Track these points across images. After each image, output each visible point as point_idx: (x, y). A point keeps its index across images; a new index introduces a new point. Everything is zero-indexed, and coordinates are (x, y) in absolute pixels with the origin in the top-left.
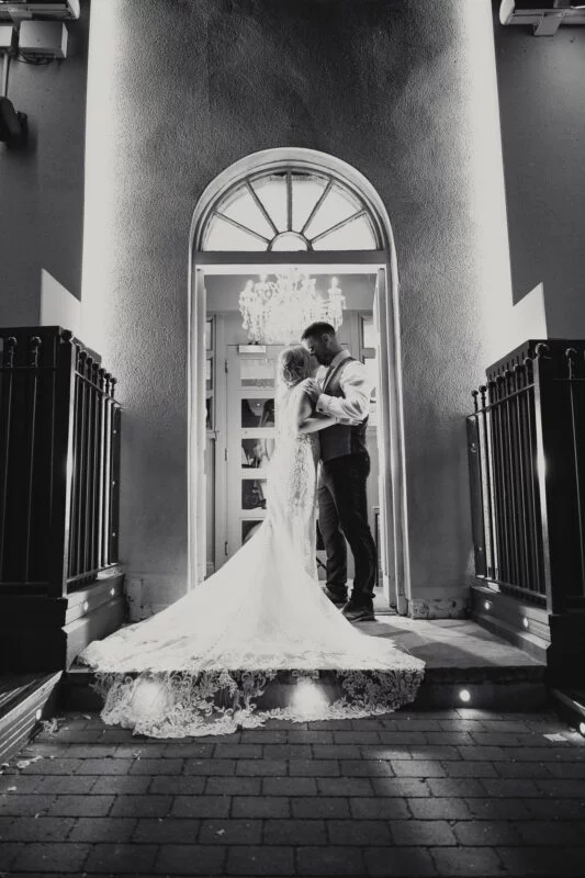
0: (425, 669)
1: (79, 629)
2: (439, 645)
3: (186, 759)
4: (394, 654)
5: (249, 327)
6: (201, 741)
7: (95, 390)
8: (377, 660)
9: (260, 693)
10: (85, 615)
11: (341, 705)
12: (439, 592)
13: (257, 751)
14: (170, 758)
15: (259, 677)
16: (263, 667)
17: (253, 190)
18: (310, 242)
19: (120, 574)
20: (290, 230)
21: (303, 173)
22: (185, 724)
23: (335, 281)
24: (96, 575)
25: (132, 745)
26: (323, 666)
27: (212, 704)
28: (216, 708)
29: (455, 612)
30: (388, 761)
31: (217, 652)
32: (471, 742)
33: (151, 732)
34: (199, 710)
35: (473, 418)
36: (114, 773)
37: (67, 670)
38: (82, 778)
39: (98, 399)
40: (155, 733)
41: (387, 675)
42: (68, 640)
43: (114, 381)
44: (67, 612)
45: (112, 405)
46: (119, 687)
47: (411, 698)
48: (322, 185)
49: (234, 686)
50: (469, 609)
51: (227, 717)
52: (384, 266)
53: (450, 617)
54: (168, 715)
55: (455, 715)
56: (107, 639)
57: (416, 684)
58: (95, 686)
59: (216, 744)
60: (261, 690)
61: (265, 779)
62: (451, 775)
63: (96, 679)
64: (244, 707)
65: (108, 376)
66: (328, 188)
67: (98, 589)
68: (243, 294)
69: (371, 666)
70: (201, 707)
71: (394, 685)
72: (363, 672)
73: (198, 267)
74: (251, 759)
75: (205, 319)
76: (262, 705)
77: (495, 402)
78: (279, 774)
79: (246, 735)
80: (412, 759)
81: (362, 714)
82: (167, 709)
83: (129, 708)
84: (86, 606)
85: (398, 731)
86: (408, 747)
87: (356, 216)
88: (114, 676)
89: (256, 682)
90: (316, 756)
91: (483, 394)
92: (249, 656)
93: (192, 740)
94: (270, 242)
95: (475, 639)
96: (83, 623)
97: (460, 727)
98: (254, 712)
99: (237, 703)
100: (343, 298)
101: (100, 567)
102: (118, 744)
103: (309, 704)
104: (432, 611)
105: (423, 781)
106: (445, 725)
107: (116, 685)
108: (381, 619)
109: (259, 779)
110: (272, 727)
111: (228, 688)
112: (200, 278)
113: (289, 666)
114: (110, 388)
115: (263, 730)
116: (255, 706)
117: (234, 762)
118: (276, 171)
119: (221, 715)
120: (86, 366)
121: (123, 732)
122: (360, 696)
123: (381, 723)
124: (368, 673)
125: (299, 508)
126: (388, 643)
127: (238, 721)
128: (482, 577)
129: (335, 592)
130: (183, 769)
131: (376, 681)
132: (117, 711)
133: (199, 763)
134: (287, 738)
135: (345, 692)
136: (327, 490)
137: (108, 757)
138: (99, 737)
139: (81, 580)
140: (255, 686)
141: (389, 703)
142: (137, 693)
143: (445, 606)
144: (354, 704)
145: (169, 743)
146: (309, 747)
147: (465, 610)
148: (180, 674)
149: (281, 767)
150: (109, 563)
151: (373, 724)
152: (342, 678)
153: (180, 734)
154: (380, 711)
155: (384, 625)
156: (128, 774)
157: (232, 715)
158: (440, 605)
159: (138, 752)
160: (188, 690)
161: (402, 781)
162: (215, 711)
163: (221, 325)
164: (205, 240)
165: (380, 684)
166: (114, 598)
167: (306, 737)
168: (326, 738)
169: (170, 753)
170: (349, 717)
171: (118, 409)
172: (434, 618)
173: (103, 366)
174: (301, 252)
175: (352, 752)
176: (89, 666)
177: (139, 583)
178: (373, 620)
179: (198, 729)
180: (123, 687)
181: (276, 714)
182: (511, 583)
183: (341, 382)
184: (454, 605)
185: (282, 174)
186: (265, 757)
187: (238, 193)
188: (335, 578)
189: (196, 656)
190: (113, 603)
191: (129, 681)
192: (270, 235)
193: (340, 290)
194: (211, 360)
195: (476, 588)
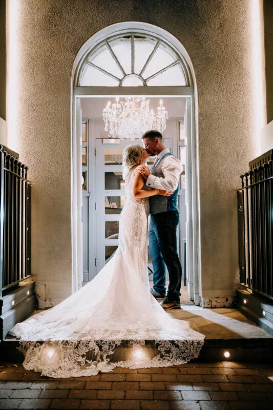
0: (205, 340)
1: (9, 316)
2: (215, 325)
3: (70, 390)
4: (188, 331)
5: (109, 129)
6: (78, 379)
7: (15, 176)
8: (178, 335)
9: (112, 353)
10: (13, 308)
11: (157, 359)
12: (218, 293)
13: (108, 385)
14: (61, 389)
15: (111, 344)
16: (114, 338)
17: (110, 47)
18: (145, 81)
19: (33, 282)
20: (133, 73)
21: (141, 37)
22: (70, 370)
23: (161, 102)
24: (19, 284)
25: (40, 382)
26: (147, 338)
27: (85, 358)
28: (87, 361)
29: (227, 304)
30: (180, 391)
31: (88, 328)
32: (227, 381)
33: (51, 375)
34: (78, 362)
35: (241, 191)
36: (31, 397)
37: (4, 340)
38: (13, 400)
39: (17, 180)
40: (53, 375)
41: (183, 343)
42: (4, 323)
43: (26, 168)
44: (3, 307)
45: (26, 183)
46: (33, 349)
47: (196, 356)
48: (153, 44)
49: (97, 348)
50: (235, 303)
51: (93, 366)
52: (190, 96)
53: (224, 307)
54: (61, 365)
55: (220, 365)
56: (26, 321)
57: (200, 347)
58: (20, 349)
59: (86, 381)
60: (112, 351)
61: (112, 401)
62: (213, 399)
63: (20, 345)
64: (102, 360)
65: (23, 166)
66: (156, 46)
67: (20, 292)
68: (105, 110)
69: (174, 338)
70: (79, 361)
71: (187, 349)
72: (170, 341)
73: (76, 96)
74: (106, 390)
75: (81, 122)
76: (113, 359)
77: (253, 184)
78: (120, 398)
79: (103, 376)
80: (193, 390)
81: (169, 364)
82: (60, 361)
83: (39, 361)
84: (13, 303)
85: (188, 374)
86: (192, 384)
87: (174, 64)
88: (30, 343)
89: (109, 346)
90: (141, 389)
91: (247, 178)
92: (106, 331)
93: (73, 379)
94: (121, 81)
95: (236, 321)
96: (13, 312)
97: (222, 372)
98: (108, 363)
99: (98, 358)
100: (167, 112)
101: (20, 278)
102: (33, 381)
103: (139, 358)
104: (214, 303)
105: (198, 403)
106: (214, 371)
107: (31, 348)
108: (184, 307)
109: (109, 401)
110: (118, 372)
111: (94, 350)
112: (78, 103)
113: (129, 338)
114: (25, 173)
115: (113, 373)
116: (109, 360)
117: (96, 391)
118: (125, 35)
119: (90, 365)
120: (10, 162)
121: (35, 374)
122: (168, 355)
123: (178, 369)
124: (173, 342)
125: (138, 242)
126: (186, 324)
127: (99, 369)
128: (243, 284)
129: (159, 292)
130: (68, 395)
131: (177, 346)
132: (32, 363)
133: (77, 392)
134: (126, 378)
135: (160, 352)
136: (154, 233)
137: (28, 388)
138: (22, 377)
139: (10, 288)
140: (109, 349)
141: (184, 358)
142: (43, 353)
143: (222, 301)
144: (164, 359)
145: (61, 381)
146: (137, 383)
147: (233, 303)
148: (67, 342)
149: (121, 394)
150: (26, 276)
151: (174, 371)
152: (158, 345)
153: (67, 376)
154: (179, 362)
155: (186, 311)
156: (39, 398)
157: (96, 365)
158: (219, 300)
159: (44, 386)
160: (71, 351)
161: (186, 402)
162: (86, 363)
163: (92, 126)
164: (81, 79)
165: (179, 348)
166: (29, 297)
167: (137, 377)
168: (148, 378)
169: (61, 386)
170: (161, 366)
171: (29, 185)
172: (215, 307)
173: (20, 160)
174: (140, 87)
175: (161, 386)
176: (15, 337)
177: (43, 287)
178: (179, 308)
179: (77, 373)
180: (35, 349)
181: (121, 364)
182: (258, 289)
183: (162, 168)
184: (227, 300)
185: (128, 37)
186: (113, 389)
187: (101, 49)
188: (159, 283)
189: (76, 331)
190: (28, 300)
191: (38, 346)
192: (121, 76)
193: (164, 108)
194: (86, 148)
195: (240, 291)
